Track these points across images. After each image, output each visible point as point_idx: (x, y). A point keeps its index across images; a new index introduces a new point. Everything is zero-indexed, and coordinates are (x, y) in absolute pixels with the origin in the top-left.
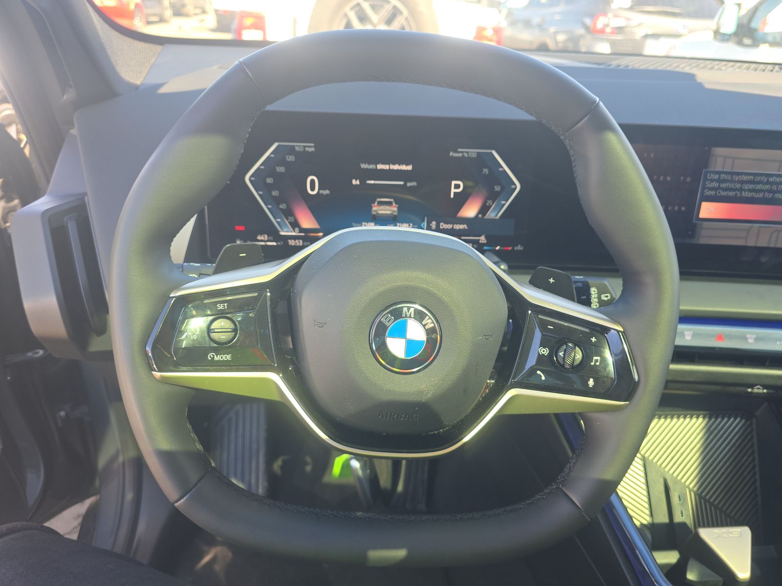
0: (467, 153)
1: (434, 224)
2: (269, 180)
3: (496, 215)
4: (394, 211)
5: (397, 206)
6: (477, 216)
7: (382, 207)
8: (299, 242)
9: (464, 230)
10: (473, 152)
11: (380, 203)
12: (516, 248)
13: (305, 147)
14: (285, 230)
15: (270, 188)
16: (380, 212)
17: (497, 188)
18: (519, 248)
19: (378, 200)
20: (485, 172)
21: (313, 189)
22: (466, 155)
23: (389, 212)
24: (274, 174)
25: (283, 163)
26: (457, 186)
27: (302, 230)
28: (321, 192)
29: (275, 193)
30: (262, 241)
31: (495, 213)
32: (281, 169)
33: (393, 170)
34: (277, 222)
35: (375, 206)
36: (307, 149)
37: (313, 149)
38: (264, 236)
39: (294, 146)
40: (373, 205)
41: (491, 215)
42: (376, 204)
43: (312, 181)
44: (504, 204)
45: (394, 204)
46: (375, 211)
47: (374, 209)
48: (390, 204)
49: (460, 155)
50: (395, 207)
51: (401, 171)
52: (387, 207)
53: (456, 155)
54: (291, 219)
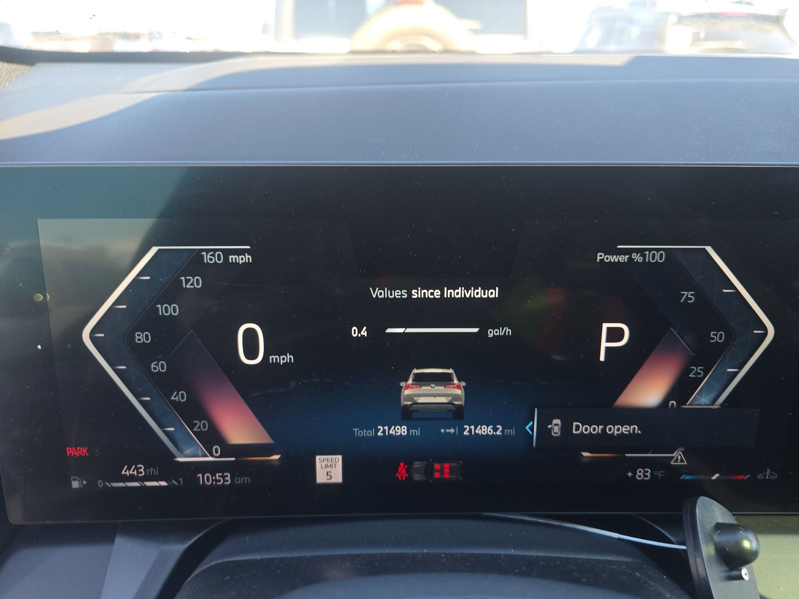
0: (641, 252)
1: (557, 425)
2: (141, 337)
3: (713, 403)
4: (456, 397)
5: (463, 384)
6: (664, 404)
7: (426, 389)
8: (223, 477)
9: (632, 436)
10: (658, 250)
11: (421, 380)
12: (760, 477)
13: (227, 253)
14: (188, 452)
15: (145, 354)
16: (422, 400)
17: (717, 337)
18: (768, 474)
19: (416, 371)
20: (687, 298)
21: (251, 352)
22: (637, 258)
23: (444, 400)
24: (151, 321)
25: (173, 293)
26: (614, 335)
27: (228, 449)
28: (273, 358)
29: (159, 367)
30: (132, 478)
31: (712, 396)
32: (171, 310)
33: (452, 300)
34: (167, 434)
35: (407, 387)
36: (232, 258)
37: (247, 258)
38: (137, 469)
39: (198, 254)
40: (403, 384)
41: (700, 399)
42: (410, 381)
43: (250, 336)
44: (735, 375)
45: (456, 381)
46: (409, 397)
47: (407, 392)
48: (445, 379)
49: (623, 258)
50: (458, 387)
51: (472, 300)
52: (440, 389)
53: (614, 259)
54: (201, 425)
